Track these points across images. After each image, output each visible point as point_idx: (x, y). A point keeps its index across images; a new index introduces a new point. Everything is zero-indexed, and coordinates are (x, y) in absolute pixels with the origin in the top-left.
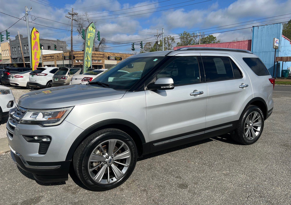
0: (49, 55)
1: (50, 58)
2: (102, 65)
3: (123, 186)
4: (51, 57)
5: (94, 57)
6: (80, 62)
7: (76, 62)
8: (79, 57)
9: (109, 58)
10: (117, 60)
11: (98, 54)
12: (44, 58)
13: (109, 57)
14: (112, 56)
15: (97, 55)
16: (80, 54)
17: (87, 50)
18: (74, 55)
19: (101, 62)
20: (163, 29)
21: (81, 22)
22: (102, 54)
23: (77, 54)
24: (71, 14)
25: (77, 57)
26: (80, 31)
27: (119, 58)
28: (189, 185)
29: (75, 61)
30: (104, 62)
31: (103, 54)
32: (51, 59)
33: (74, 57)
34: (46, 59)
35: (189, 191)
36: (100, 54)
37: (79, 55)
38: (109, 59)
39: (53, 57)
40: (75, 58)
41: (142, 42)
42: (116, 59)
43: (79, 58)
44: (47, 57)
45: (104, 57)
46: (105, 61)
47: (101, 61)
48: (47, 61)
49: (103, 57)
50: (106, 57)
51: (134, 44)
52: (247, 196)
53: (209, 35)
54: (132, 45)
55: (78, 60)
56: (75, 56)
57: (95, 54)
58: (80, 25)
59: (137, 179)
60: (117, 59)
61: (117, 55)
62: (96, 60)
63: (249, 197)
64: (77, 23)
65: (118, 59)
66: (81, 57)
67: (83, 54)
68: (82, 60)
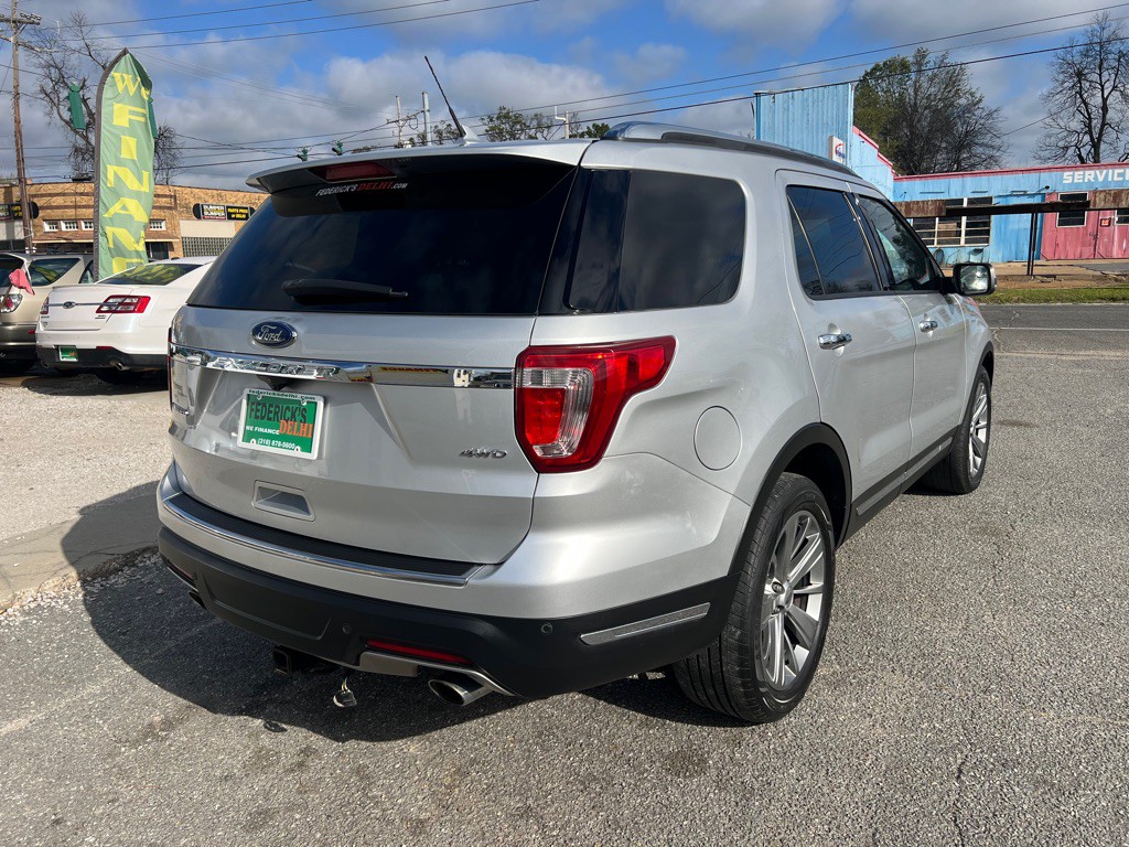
2: (171, 243)
3: (420, 808)
6: (63, 228)
7: (47, 228)
8: (58, 207)
9: (198, 212)
10: (235, 219)
13: (196, 206)
14: (210, 202)
16: (64, 194)
17: (111, 176)
18: (35, 200)
19: (164, 229)
20: (426, 96)
21: (58, 57)
22: (168, 193)
23: (50, 195)
24: (8, 21)
25: (47, 208)
26: (52, 96)
27: (241, 211)
28: (708, 753)
29: (42, 227)
30: (175, 227)
31: (171, 196)
33: (35, 211)
35: (720, 785)
37: (59, 201)
38: (199, 217)
40: (41, 214)
41: (340, 145)
42: (229, 217)
43: (59, 212)
45: (175, 208)
46: (181, 222)
47: (163, 224)
49: (170, 208)
50: (186, 207)
51: (305, 152)
52: (954, 768)
53: (594, 125)
54: (298, 156)
55: (54, 222)
56: (40, 202)
58: (53, 70)
59: (473, 762)
60: (235, 213)
61: (233, 200)
63: (960, 771)
64: (36, 61)
65: (238, 216)
66: (67, 207)
67: (76, 194)
68: (74, 221)
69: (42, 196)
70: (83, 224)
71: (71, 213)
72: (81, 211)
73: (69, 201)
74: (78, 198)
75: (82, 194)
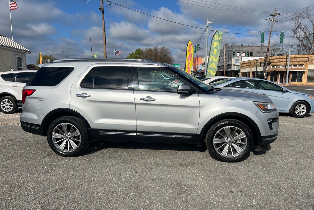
0: (247, 62)
1: (247, 64)
2: (304, 71)
4: (249, 63)
5: (294, 61)
6: (275, 68)
7: (272, 67)
8: (275, 62)
11: (300, 58)
12: (242, 65)
15: (298, 59)
16: (277, 59)
17: (211, 58)
18: (270, 61)
22: (307, 57)
23: (274, 59)
24: (273, 15)
25: (273, 62)
29: (271, 67)
30: (307, 67)
32: (248, 66)
34: (243, 66)
36: (303, 58)
37: (276, 61)
39: (250, 64)
40: (271, 64)
43: (275, 63)
44: (245, 63)
45: (308, 61)
46: (309, 65)
47: (303, 66)
48: (244, 68)
49: (306, 61)
55: (273, 66)
56: (271, 61)
57: (296, 58)
62: (297, 65)
66: (277, 62)
67: (280, 58)
68: (278, 66)
69: (272, 59)
70: (280, 66)
71: (278, 63)
72: (280, 63)
73: (278, 60)
74: (281, 60)
75: (282, 58)
